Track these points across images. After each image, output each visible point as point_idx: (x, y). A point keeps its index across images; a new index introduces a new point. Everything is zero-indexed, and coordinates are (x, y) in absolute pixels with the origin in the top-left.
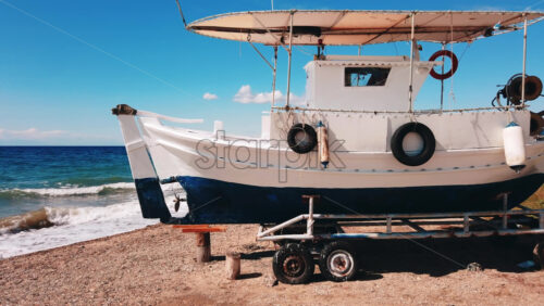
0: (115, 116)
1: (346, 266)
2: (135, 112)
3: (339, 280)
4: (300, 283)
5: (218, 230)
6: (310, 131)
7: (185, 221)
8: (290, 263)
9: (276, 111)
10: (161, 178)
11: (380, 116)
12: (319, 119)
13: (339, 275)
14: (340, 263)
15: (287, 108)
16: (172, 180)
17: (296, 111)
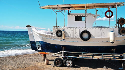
0: (27, 27)
1: (70, 64)
2: (30, 27)
3: (68, 67)
4: (59, 67)
5: (47, 54)
6: (61, 32)
7: (40, 51)
8: (57, 62)
9: (54, 27)
10: (36, 41)
11: (78, 29)
12: (63, 29)
13: (69, 66)
14: (69, 63)
15: (56, 26)
16: (38, 42)
17: (58, 27)
